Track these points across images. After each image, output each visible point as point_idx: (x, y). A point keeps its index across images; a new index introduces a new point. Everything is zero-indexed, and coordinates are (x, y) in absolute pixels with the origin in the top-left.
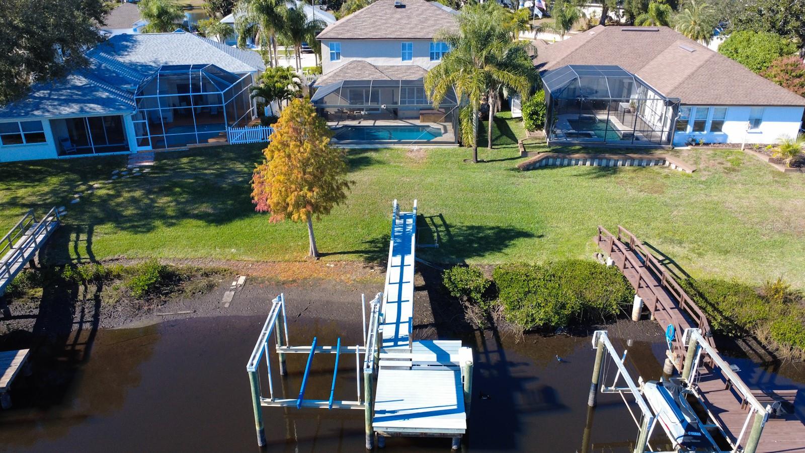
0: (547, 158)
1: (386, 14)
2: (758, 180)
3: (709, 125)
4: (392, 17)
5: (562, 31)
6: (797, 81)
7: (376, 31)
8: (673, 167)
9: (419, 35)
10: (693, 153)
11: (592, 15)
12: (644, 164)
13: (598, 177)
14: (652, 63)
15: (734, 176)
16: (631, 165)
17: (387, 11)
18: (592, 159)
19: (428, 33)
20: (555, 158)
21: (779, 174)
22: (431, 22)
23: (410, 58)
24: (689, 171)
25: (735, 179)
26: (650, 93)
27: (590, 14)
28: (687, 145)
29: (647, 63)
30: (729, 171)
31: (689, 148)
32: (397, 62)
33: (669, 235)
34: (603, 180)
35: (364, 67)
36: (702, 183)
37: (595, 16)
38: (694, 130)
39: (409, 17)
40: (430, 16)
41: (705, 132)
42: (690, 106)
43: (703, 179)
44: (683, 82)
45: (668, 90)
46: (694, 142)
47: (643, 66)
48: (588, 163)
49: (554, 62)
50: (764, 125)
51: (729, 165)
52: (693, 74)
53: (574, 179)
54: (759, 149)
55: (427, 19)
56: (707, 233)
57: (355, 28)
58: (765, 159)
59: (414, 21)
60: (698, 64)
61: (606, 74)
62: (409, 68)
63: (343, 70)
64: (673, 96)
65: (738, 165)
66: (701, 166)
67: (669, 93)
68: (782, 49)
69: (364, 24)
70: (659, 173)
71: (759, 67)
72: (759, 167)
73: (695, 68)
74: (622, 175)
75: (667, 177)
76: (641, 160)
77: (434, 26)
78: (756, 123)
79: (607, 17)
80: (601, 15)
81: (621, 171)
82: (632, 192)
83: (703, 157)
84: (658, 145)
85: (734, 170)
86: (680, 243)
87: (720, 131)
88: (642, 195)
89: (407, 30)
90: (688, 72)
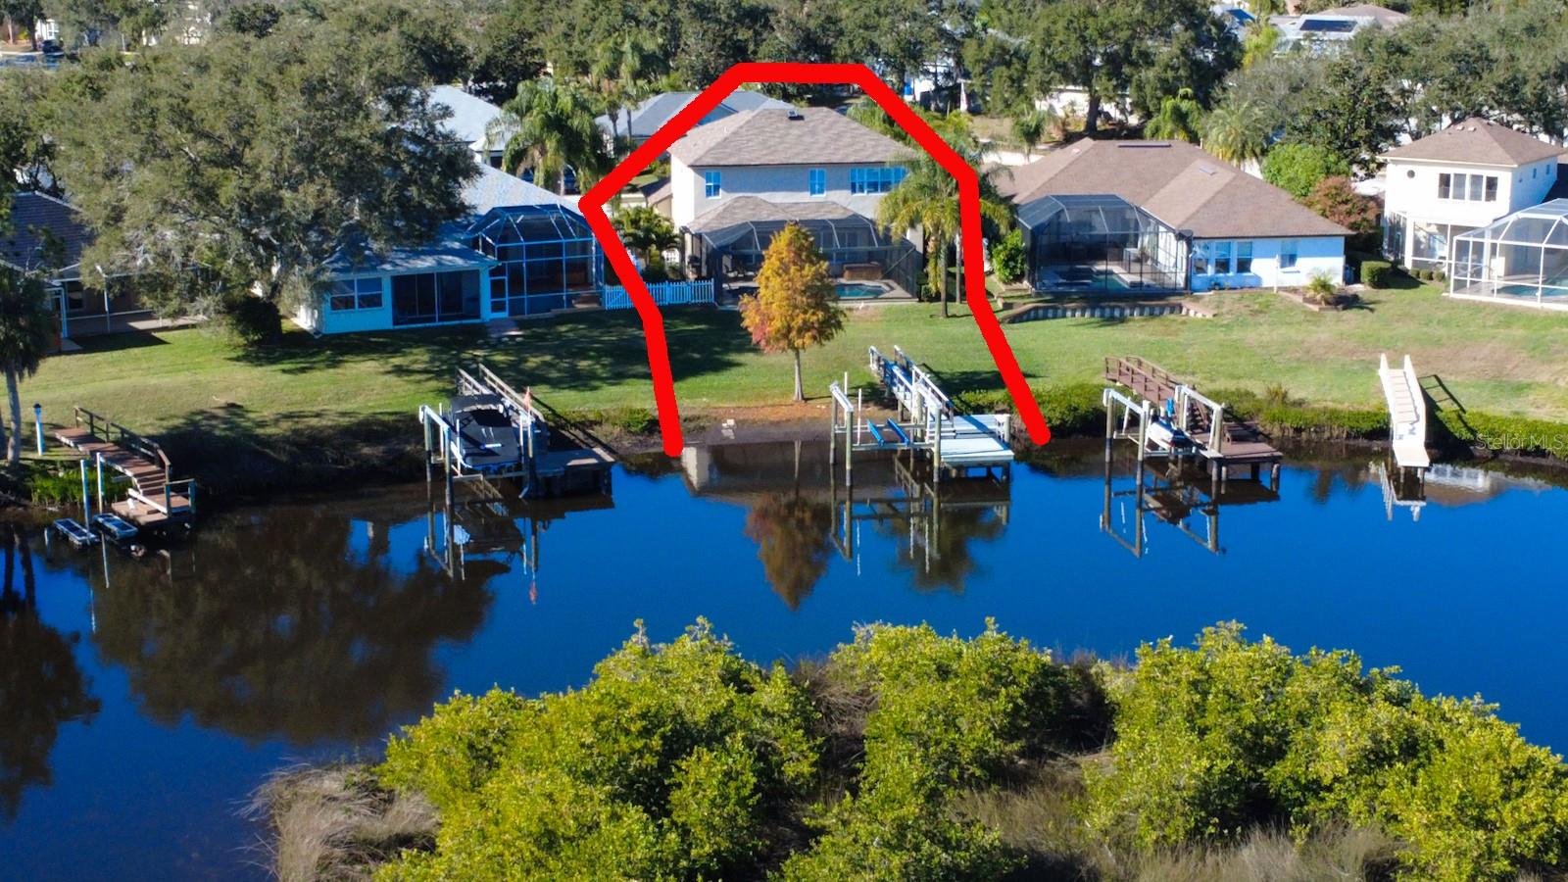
0: (1036, 309)
1: (778, 129)
2: (1288, 320)
3: (1234, 264)
4: (788, 134)
5: (1026, 148)
6: (1343, 208)
7: (772, 154)
8: (1192, 313)
9: (835, 159)
10: (1216, 298)
11: (1069, 109)
12: (1157, 312)
13: (1101, 326)
14: (1162, 191)
15: (1261, 318)
16: (1141, 314)
17: (779, 125)
18: (1093, 309)
19: (847, 155)
20: (1046, 309)
21: (1313, 313)
22: (847, 140)
23: (821, 191)
24: (1209, 316)
25: (1262, 321)
26: (1162, 229)
27: (1064, 107)
28: (1210, 290)
29: (1157, 192)
30: (1255, 313)
31: (1212, 293)
32: (804, 197)
33: (1182, 369)
34: (1109, 328)
35: (757, 205)
36: (1222, 326)
37: (1074, 111)
38: (1218, 272)
39: (813, 133)
40: (844, 132)
41: (1231, 274)
42: (1207, 241)
43: (1225, 322)
44: (1198, 212)
45: (1179, 221)
46: (1217, 286)
47: (1152, 196)
48: (1087, 314)
49: (1026, 194)
50: (1300, 262)
51: (1257, 307)
52: (1209, 201)
53: (1074, 329)
54: (1295, 290)
55: (839, 136)
56: (1221, 365)
57: (740, 150)
58: (1298, 299)
59: (822, 138)
60: (1216, 189)
61: (1101, 203)
62: (821, 205)
63: (728, 209)
64: (1185, 228)
65: (1267, 307)
66: (1224, 310)
67: (1180, 226)
68: (1328, 168)
69: (750, 144)
70: (1174, 321)
71: (1303, 192)
72: (1292, 308)
73: (1212, 195)
74: (1130, 324)
75: (1184, 323)
76: (1152, 308)
77: (853, 145)
78: (1289, 259)
79: (1100, 113)
80: (1087, 110)
81: (1129, 320)
82: (1141, 337)
83: (1227, 301)
84: (1175, 292)
85: (1261, 312)
86: (1193, 374)
87: (1249, 271)
88: (1153, 339)
89: (814, 152)
90: (1203, 200)
